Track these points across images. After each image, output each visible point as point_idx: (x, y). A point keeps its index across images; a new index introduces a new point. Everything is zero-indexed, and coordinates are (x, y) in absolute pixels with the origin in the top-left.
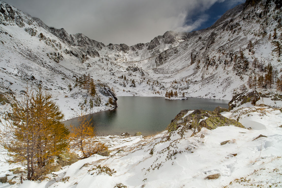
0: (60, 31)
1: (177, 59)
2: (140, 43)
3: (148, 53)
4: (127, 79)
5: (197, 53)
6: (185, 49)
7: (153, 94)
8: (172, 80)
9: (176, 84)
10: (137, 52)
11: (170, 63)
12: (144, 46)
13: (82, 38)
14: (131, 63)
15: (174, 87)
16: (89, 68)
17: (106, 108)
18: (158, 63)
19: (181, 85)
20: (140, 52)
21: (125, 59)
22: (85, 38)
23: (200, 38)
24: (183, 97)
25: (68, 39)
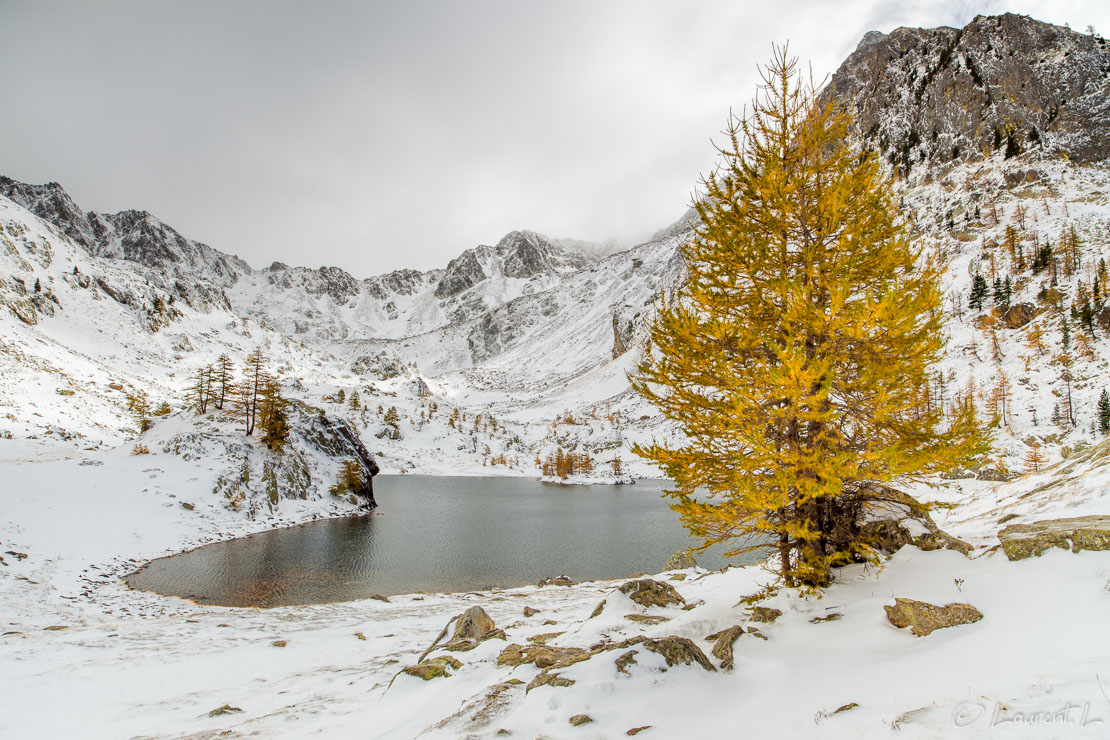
0: (39, 194)
1: (557, 336)
2: (405, 270)
3: (436, 310)
4: (362, 407)
5: (638, 315)
6: (583, 301)
7: (485, 465)
8: (551, 412)
9: (570, 428)
10: (393, 303)
11: (530, 351)
12: (420, 279)
13: (145, 228)
14: (366, 347)
15: (565, 440)
16: (182, 354)
17: (336, 508)
18: (481, 350)
19: (591, 432)
20: (403, 302)
21: (340, 328)
22: (161, 232)
23: (638, 264)
24: (615, 474)
25: (78, 232)
